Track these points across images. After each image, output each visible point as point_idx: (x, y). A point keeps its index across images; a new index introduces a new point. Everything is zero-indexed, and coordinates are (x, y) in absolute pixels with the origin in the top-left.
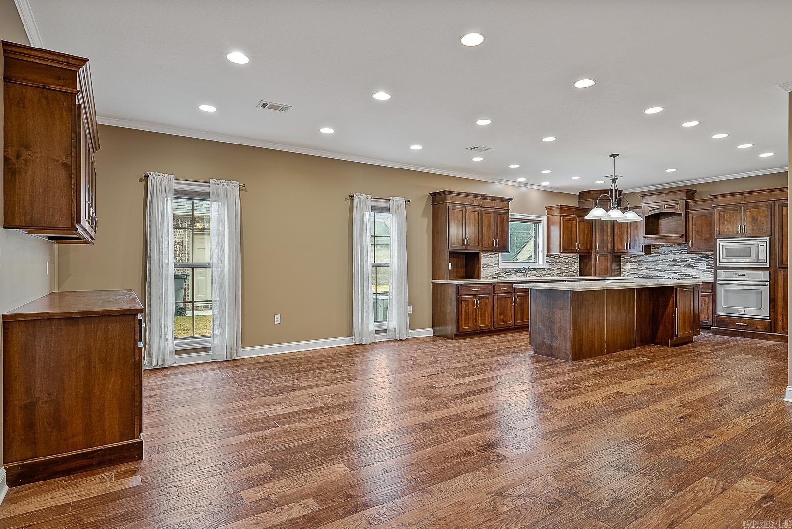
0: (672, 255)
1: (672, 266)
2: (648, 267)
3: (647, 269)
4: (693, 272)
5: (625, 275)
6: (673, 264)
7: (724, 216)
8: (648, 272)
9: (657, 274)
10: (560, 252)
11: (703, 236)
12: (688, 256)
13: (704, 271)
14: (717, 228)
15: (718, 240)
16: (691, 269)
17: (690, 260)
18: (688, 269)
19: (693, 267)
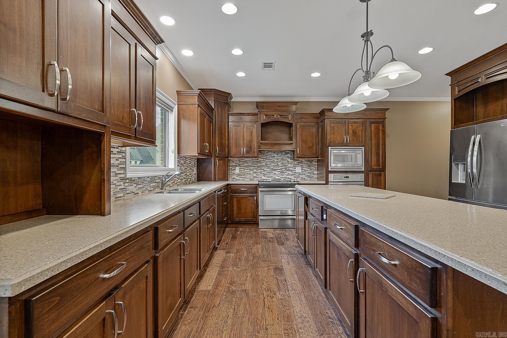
0: (276, 160)
1: (275, 170)
2: (255, 171)
3: (254, 172)
4: (292, 175)
5: (234, 178)
6: (276, 168)
7: (334, 128)
8: (255, 175)
9: (263, 178)
10: (198, 153)
11: (307, 145)
12: (288, 161)
13: (300, 174)
14: (328, 138)
15: (330, 148)
16: (290, 173)
17: (289, 165)
18: (288, 172)
19: (291, 171)
